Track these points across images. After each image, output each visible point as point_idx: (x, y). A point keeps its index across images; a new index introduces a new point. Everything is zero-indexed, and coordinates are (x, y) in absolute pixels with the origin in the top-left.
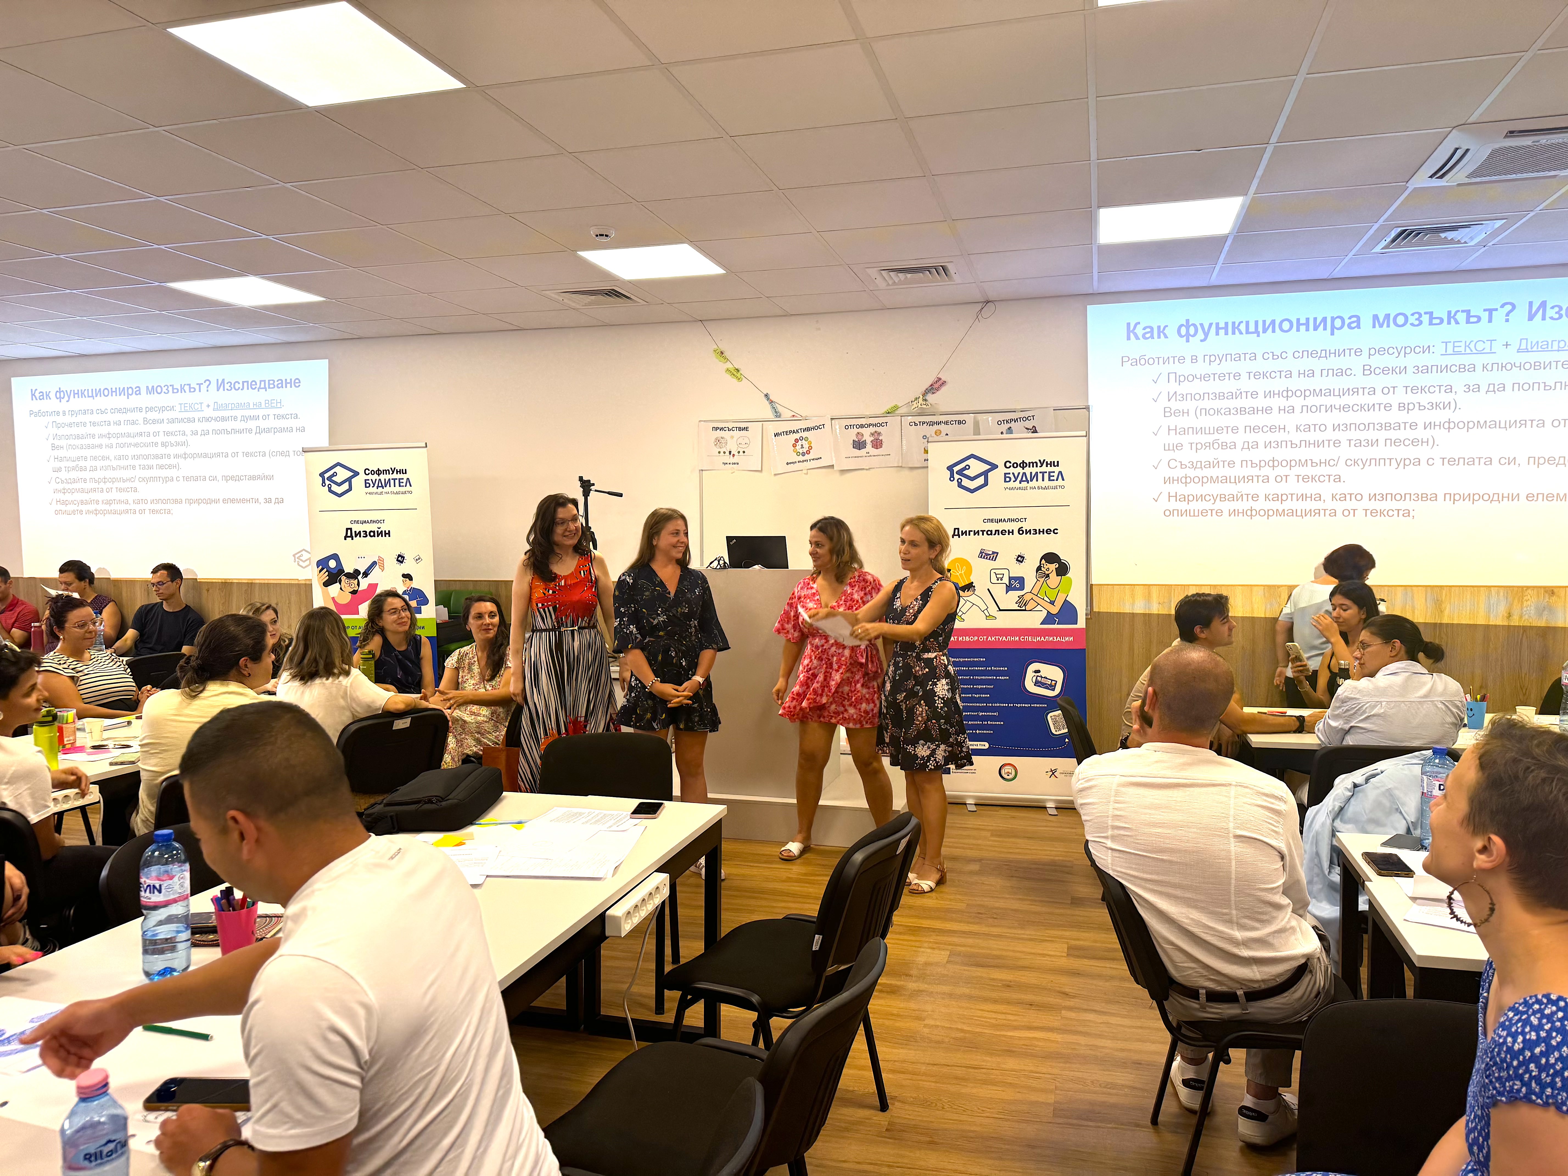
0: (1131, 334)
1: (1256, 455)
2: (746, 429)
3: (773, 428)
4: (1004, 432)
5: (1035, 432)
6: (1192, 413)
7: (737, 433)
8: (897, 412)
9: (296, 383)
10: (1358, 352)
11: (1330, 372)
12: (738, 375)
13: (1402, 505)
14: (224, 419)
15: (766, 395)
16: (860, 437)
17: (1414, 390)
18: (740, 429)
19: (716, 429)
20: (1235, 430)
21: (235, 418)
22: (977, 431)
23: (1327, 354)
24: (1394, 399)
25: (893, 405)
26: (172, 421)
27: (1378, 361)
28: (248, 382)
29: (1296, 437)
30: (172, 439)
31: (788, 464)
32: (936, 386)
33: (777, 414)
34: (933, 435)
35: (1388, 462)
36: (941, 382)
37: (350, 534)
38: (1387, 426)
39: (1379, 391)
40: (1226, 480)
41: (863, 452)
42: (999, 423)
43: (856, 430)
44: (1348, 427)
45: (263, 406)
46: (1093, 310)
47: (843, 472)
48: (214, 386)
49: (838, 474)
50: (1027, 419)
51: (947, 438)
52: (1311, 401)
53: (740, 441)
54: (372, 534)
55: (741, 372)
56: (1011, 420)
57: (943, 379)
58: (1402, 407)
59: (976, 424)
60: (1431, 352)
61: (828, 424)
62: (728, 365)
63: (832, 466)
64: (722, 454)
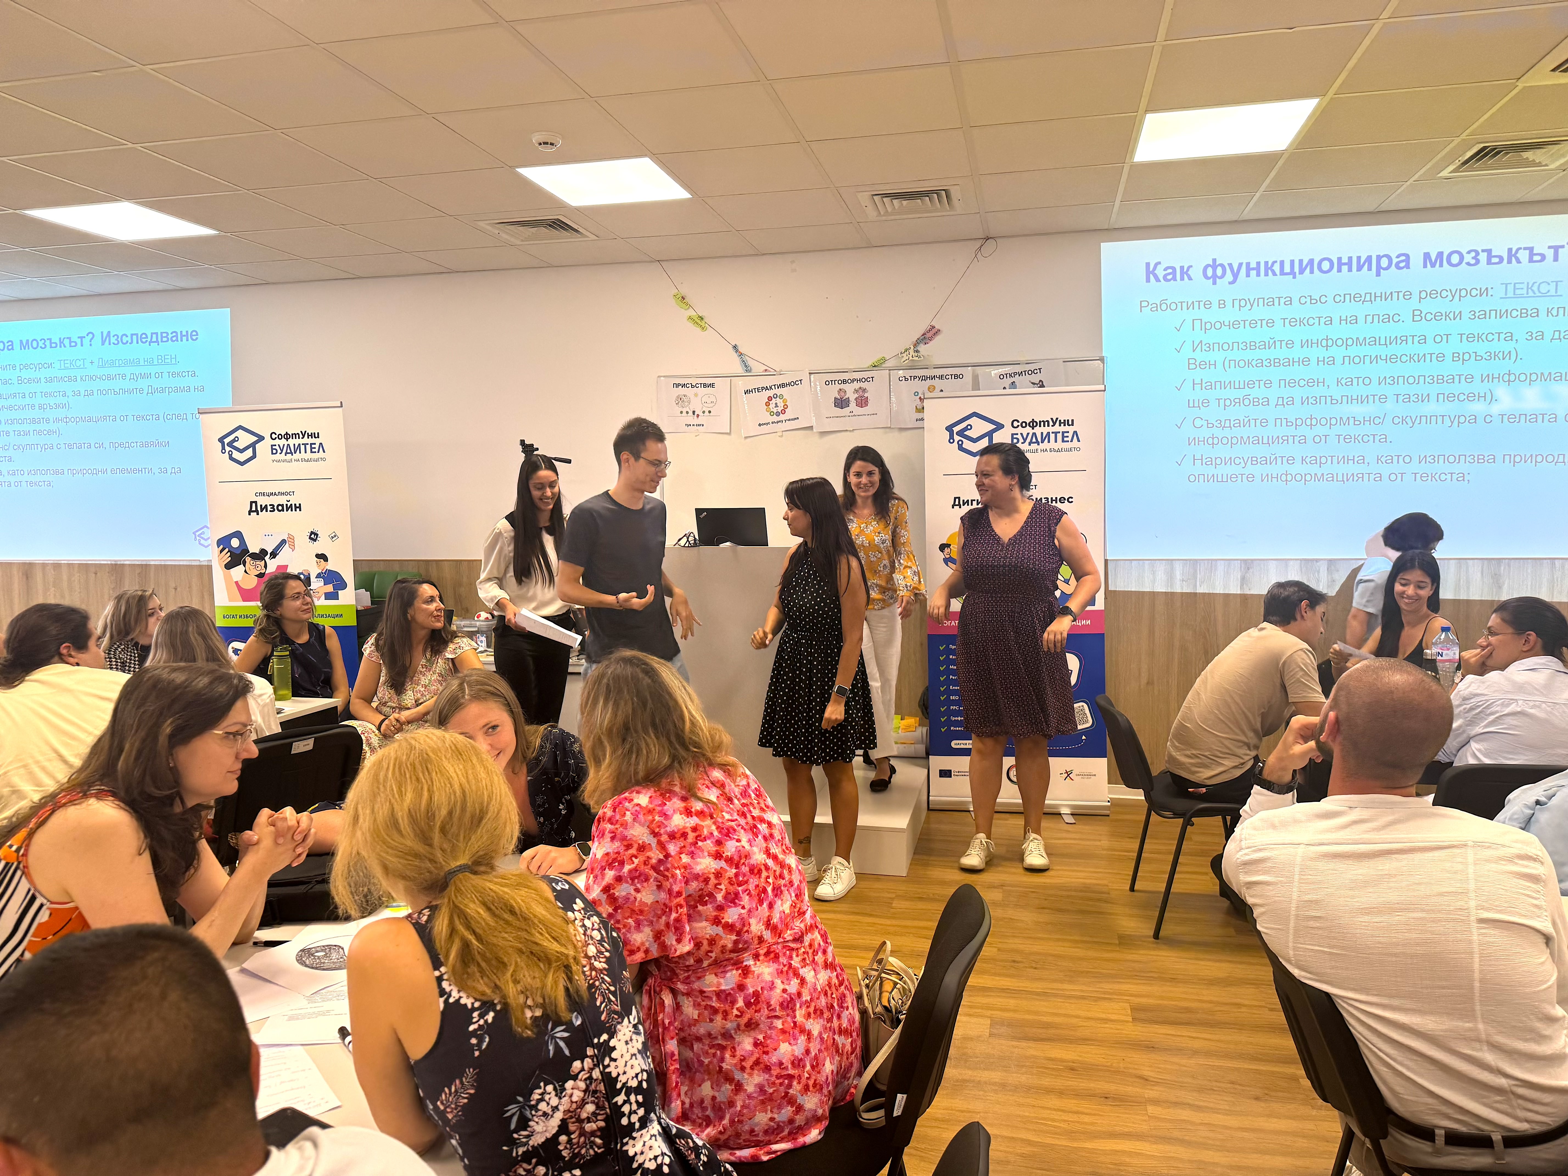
0: (1151, 276)
1: (1292, 413)
2: (712, 385)
3: (742, 384)
4: (1007, 387)
5: (1042, 386)
6: (1219, 365)
7: (701, 391)
8: (884, 365)
9: (193, 336)
10: (1408, 295)
11: (1376, 318)
12: (703, 324)
13: (1457, 468)
14: (109, 378)
15: (735, 347)
16: (843, 394)
17: (1471, 338)
18: (705, 385)
19: (678, 385)
20: (1268, 384)
21: (124, 376)
22: (976, 386)
23: (1373, 298)
24: (1448, 350)
25: (880, 356)
26: (49, 380)
27: (1430, 306)
28: (137, 335)
29: (1336, 392)
30: (52, 401)
31: (760, 425)
32: (928, 335)
33: (747, 369)
34: (926, 391)
35: (1440, 419)
36: (934, 331)
37: (255, 509)
38: (1440, 379)
39: (1430, 340)
40: (1258, 441)
41: (846, 411)
42: (1001, 377)
43: (838, 387)
44: (1395, 381)
45: (156, 363)
46: (1108, 249)
47: (823, 434)
48: (98, 338)
49: (817, 436)
50: (1033, 372)
51: (942, 394)
52: (1353, 351)
53: (705, 399)
54: (281, 508)
55: (705, 320)
56: (1015, 374)
57: (937, 327)
58: (1457, 357)
59: (975, 378)
60: (1489, 294)
61: (805, 377)
62: (691, 313)
63: (811, 428)
64: (684, 414)
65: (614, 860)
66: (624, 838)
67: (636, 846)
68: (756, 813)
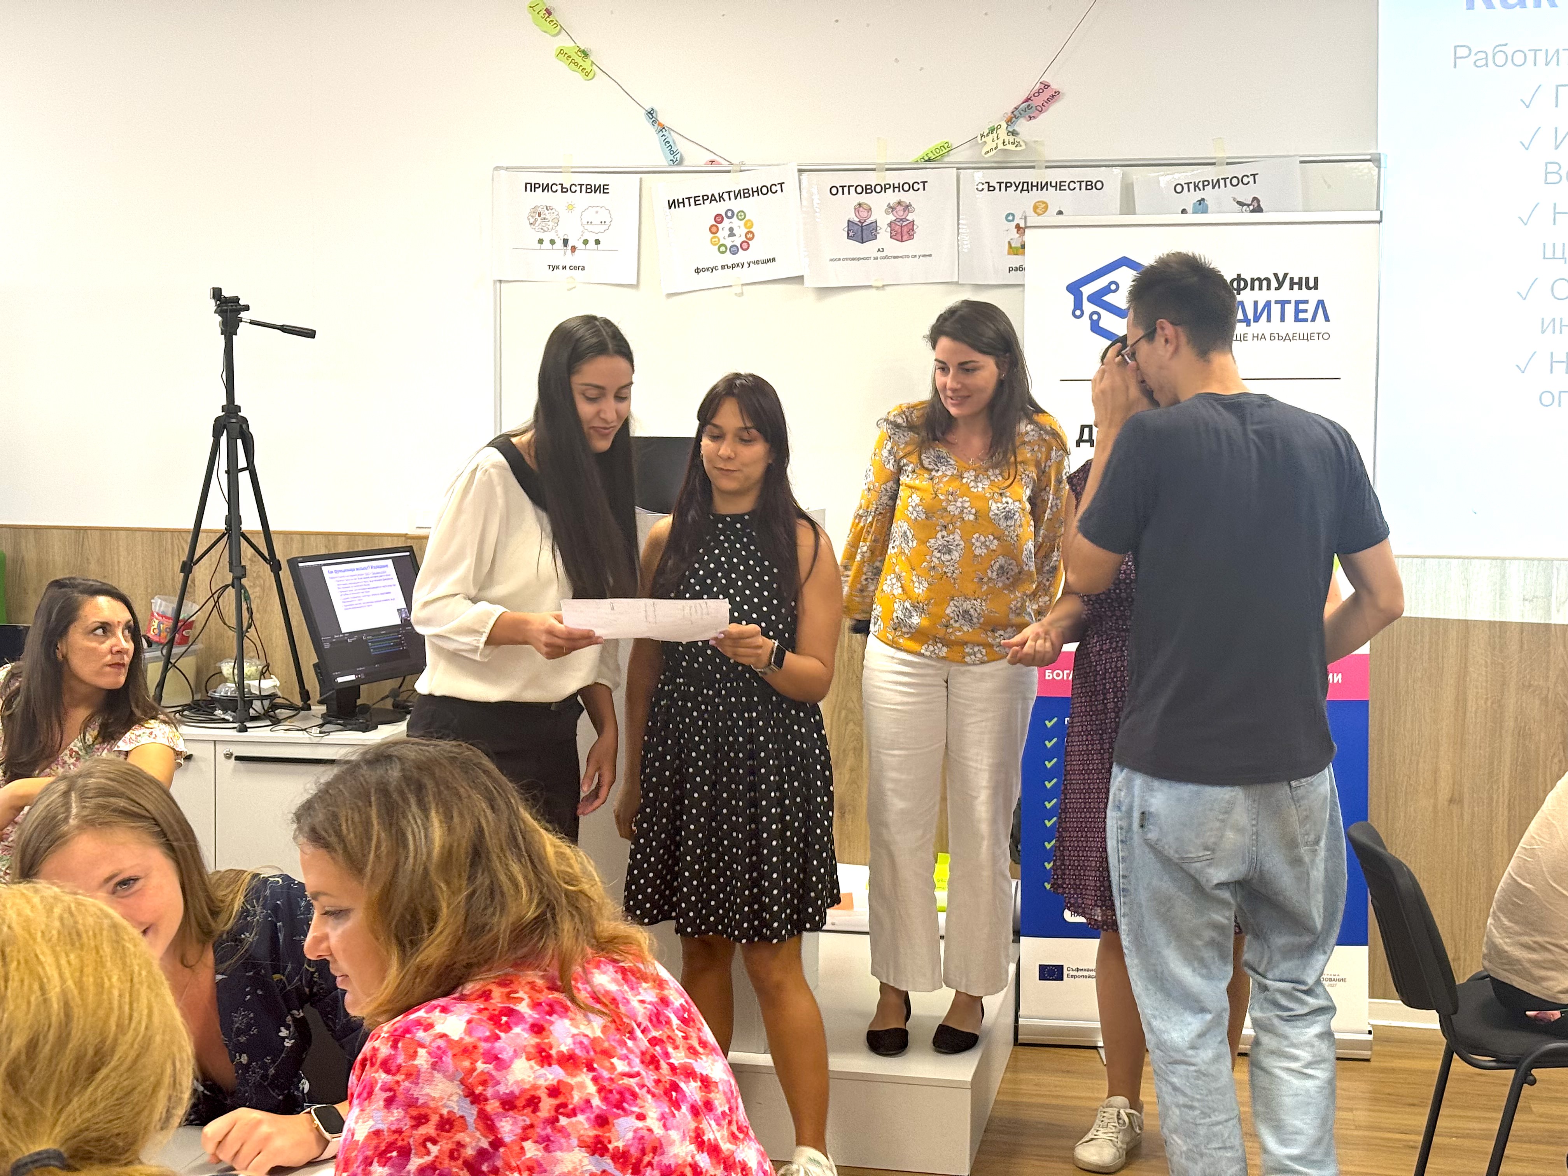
2: (603, 189)
3: (663, 188)
4: (1190, 209)
5: (1258, 210)
7: (581, 199)
8: (946, 159)
12: (587, 65)
15: (651, 113)
16: (864, 214)
18: (589, 189)
19: (534, 187)
22: (1129, 206)
25: (938, 143)
31: (698, 271)
32: (1037, 101)
33: (676, 158)
34: (1030, 212)
36: (1048, 93)
41: (869, 248)
42: (1179, 189)
43: (854, 199)
47: (825, 291)
49: (812, 297)
50: (1240, 181)
51: (1060, 220)
53: (589, 216)
55: (592, 58)
56: (1205, 183)
57: (1055, 86)
59: (1128, 190)
61: (790, 180)
62: (563, 42)
63: (800, 279)
64: (547, 243)
65: (390, 1146)
66: (411, 1103)
67: (434, 1119)
68: (678, 1057)
